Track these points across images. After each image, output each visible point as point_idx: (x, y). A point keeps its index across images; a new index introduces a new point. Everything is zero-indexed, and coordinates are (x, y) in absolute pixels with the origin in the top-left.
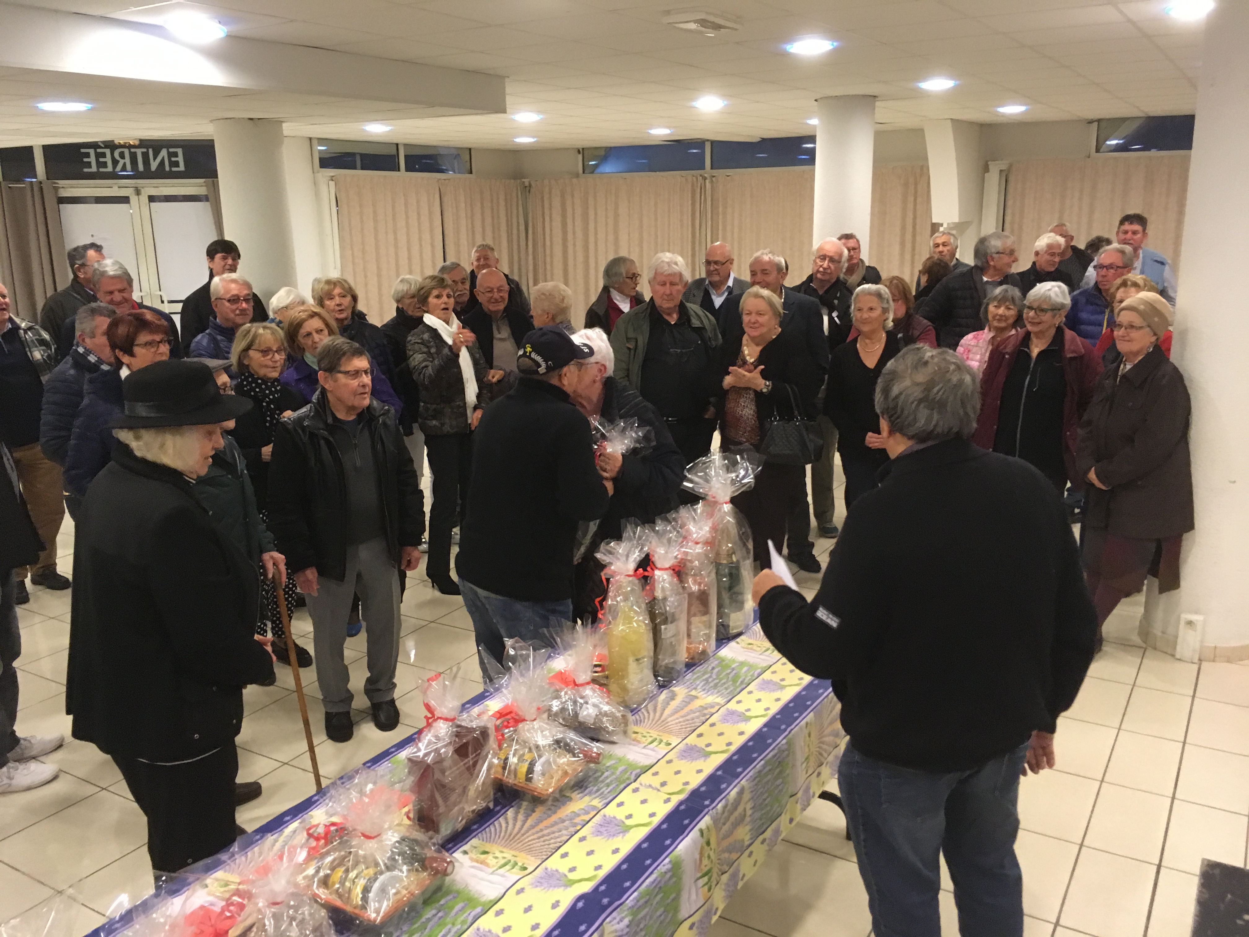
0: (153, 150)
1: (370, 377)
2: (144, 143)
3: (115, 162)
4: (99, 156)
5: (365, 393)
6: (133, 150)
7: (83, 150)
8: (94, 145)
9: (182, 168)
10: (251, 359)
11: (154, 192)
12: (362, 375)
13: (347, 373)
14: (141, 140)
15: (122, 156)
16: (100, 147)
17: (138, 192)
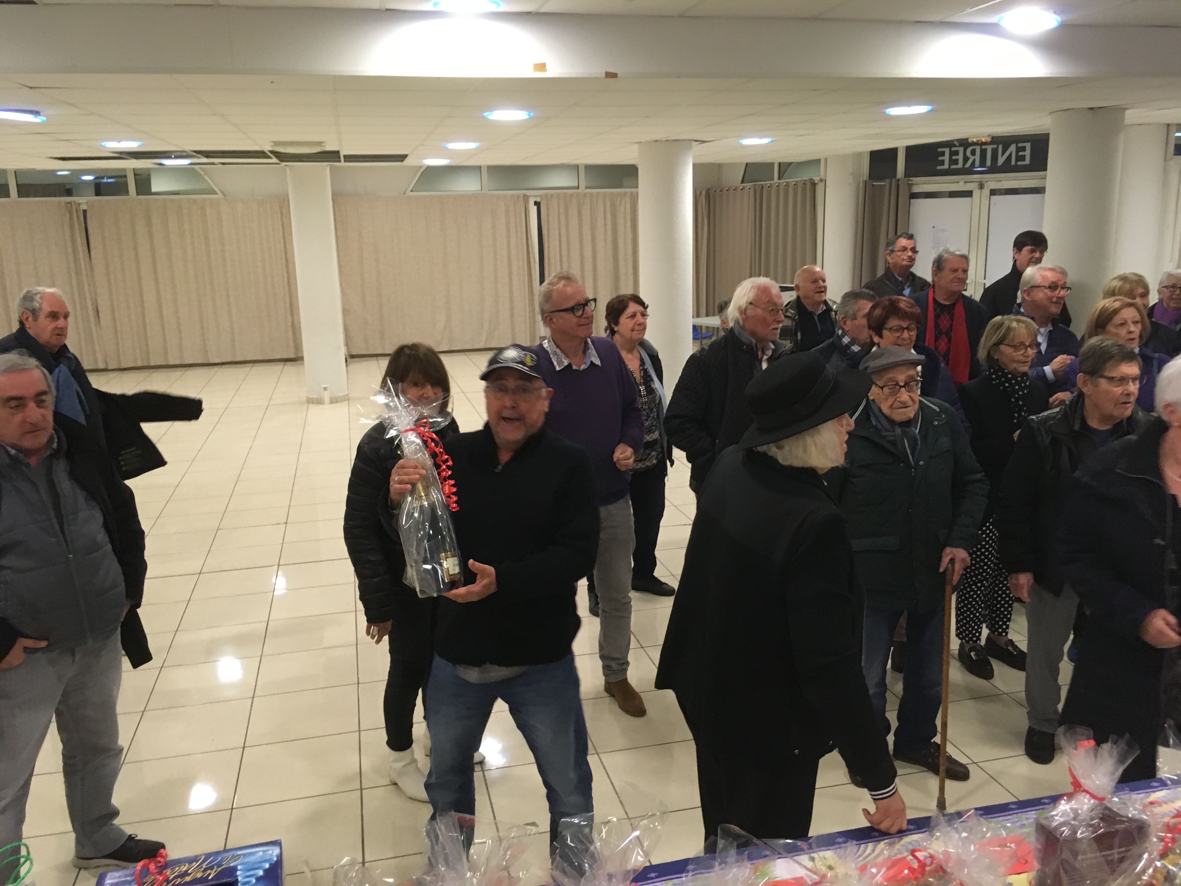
0: (1003, 147)
1: (1138, 386)
2: (996, 140)
3: (966, 159)
4: (952, 153)
5: (1129, 403)
6: (984, 147)
7: (940, 150)
8: (949, 144)
9: (1027, 161)
10: (1001, 353)
11: (994, 185)
12: (1128, 382)
13: (1111, 379)
14: (993, 138)
15: (973, 153)
16: (955, 146)
17: (981, 186)
